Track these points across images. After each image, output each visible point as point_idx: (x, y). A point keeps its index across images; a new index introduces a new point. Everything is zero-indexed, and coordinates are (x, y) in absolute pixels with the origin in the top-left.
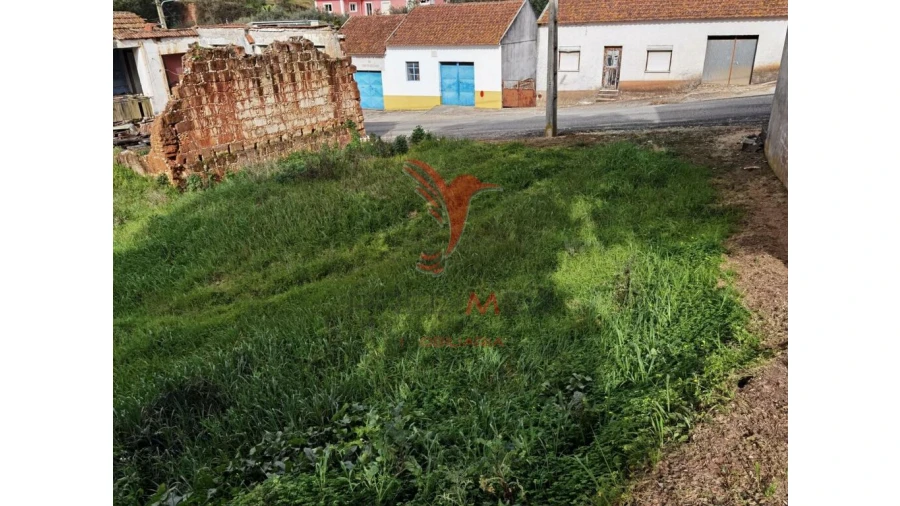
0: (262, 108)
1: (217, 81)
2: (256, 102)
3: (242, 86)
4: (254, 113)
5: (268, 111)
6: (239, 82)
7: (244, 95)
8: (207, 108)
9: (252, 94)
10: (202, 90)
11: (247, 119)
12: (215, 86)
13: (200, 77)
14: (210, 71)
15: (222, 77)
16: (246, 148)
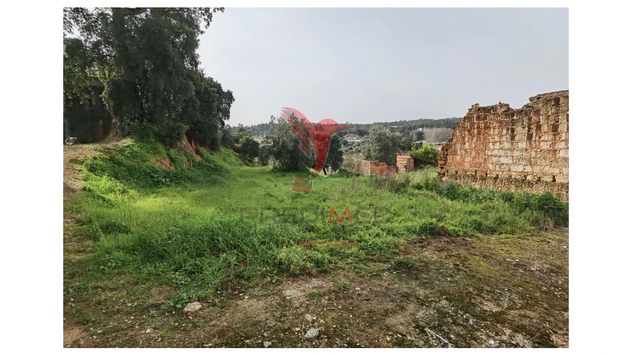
0: (512, 150)
1: (478, 128)
2: (507, 145)
3: (497, 131)
4: (502, 153)
5: (517, 154)
6: (494, 129)
7: (497, 139)
8: (467, 144)
9: (504, 138)
10: (467, 133)
11: (495, 156)
12: (476, 131)
13: (467, 125)
14: (475, 121)
15: (482, 125)
16: (488, 176)
